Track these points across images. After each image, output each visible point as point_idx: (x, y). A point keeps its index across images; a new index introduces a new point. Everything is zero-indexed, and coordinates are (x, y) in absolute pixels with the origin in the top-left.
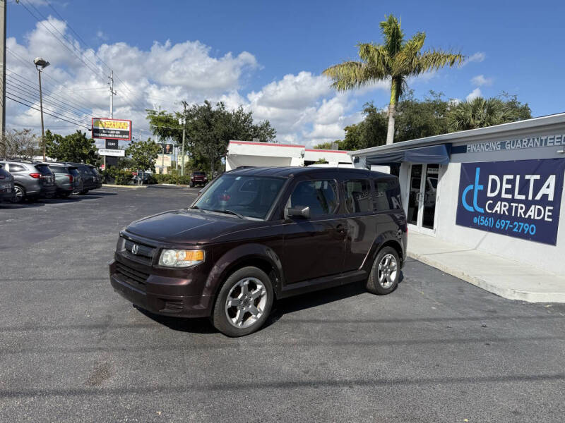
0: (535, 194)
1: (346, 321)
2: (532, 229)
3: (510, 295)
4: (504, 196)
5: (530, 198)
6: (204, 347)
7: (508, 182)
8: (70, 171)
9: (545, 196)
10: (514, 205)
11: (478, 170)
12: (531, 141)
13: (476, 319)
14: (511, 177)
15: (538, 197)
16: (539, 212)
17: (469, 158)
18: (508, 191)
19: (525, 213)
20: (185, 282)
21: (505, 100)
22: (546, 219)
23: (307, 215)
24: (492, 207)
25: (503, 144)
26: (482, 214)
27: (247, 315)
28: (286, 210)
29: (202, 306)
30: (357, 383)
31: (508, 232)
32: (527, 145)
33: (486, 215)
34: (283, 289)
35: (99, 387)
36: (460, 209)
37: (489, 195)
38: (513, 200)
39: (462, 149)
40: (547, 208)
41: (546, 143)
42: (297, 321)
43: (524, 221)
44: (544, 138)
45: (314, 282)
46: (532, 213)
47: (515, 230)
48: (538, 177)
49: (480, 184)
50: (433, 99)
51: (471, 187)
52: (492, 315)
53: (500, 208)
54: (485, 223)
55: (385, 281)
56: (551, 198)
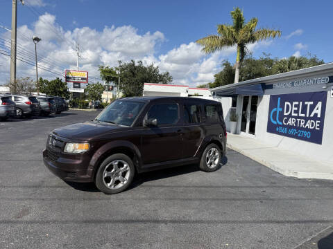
0: (310, 113)
1: (180, 187)
3: (287, 174)
4: (293, 114)
5: (308, 116)
6: (90, 199)
7: (296, 106)
8: (50, 100)
9: (316, 114)
10: (299, 120)
11: (279, 98)
12: (308, 81)
13: (262, 187)
14: (297, 103)
15: (312, 115)
17: (274, 92)
18: (295, 112)
19: (305, 125)
20: (78, 162)
21: (309, 58)
22: (316, 128)
23: (156, 124)
24: (286, 121)
25: (293, 83)
26: (280, 125)
27: (117, 182)
28: (144, 121)
29: (88, 176)
30: (171, 221)
31: (295, 137)
32: (306, 83)
33: (283, 126)
34: (143, 167)
35: (20, 219)
36: (269, 122)
37: (285, 114)
38: (298, 117)
39: (271, 87)
40: (317, 122)
41: (316, 82)
42: (151, 186)
44: (315, 79)
45: (163, 163)
46: (308, 125)
47: (299, 135)
48: (312, 103)
49: (280, 107)
50: (265, 57)
51: (275, 109)
52: (273, 185)
53: (291, 122)
54: (283, 131)
55: (211, 164)
56: (319, 116)
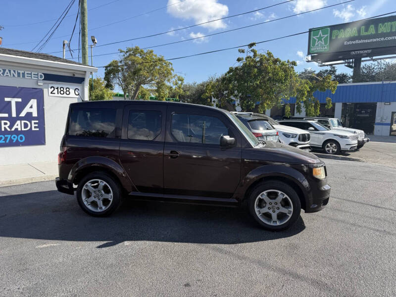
2: (21, 138)
5: (14, 115)
9: (29, 113)
12: (7, 71)
15: (23, 114)
16: (26, 126)
19: (11, 127)
22: (33, 129)
32: (3, 74)
40: (33, 122)
41: (24, 76)
43: (11, 133)
44: (21, 72)
46: (18, 126)
48: (20, 100)
